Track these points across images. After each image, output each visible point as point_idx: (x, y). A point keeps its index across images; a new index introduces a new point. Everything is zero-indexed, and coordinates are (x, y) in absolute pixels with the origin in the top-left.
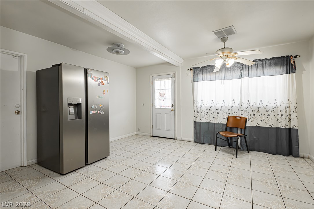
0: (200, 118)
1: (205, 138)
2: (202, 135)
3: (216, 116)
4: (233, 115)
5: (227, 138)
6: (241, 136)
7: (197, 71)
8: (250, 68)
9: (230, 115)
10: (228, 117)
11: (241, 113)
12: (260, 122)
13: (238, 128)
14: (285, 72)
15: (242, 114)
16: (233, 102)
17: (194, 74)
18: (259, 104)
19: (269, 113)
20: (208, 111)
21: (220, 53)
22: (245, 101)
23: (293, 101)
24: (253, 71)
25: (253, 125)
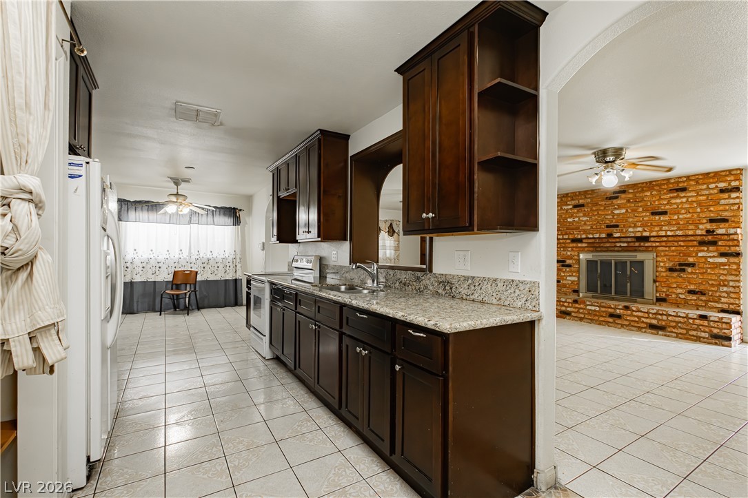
0: (132, 275)
1: (139, 303)
2: (135, 300)
3: (157, 271)
4: (180, 269)
5: (173, 295)
8: (200, 216)
9: (176, 270)
10: (175, 272)
11: (190, 266)
12: (210, 276)
13: (186, 284)
14: (232, 224)
15: (191, 268)
16: (181, 253)
17: (121, 209)
18: (209, 255)
19: (218, 265)
20: (144, 265)
21: (174, 199)
22: (194, 252)
23: (238, 252)
24: (204, 219)
25: (203, 279)
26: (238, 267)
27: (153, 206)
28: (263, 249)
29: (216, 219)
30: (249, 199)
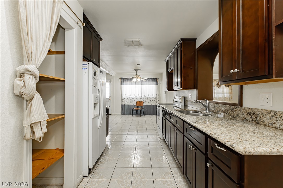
0: (125, 102)
2: (126, 111)
3: (132, 101)
5: (136, 110)
6: (142, 109)
7: (122, 79)
8: (145, 82)
9: (137, 101)
10: (137, 102)
11: (141, 100)
12: (148, 103)
13: (140, 106)
14: (155, 84)
16: (139, 95)
17: (122, 81)
18: (148, 96)
19: (151, 99)
20: (128, 99)
21: (135, 76)
22: (143, 95)
23: (157, 95)
24: (146, 83)
25: (146, 105)
26: (158, 101)
27: (130, 79)
28: (166, 94)
29: (150, 83)
30: (161, 74)
